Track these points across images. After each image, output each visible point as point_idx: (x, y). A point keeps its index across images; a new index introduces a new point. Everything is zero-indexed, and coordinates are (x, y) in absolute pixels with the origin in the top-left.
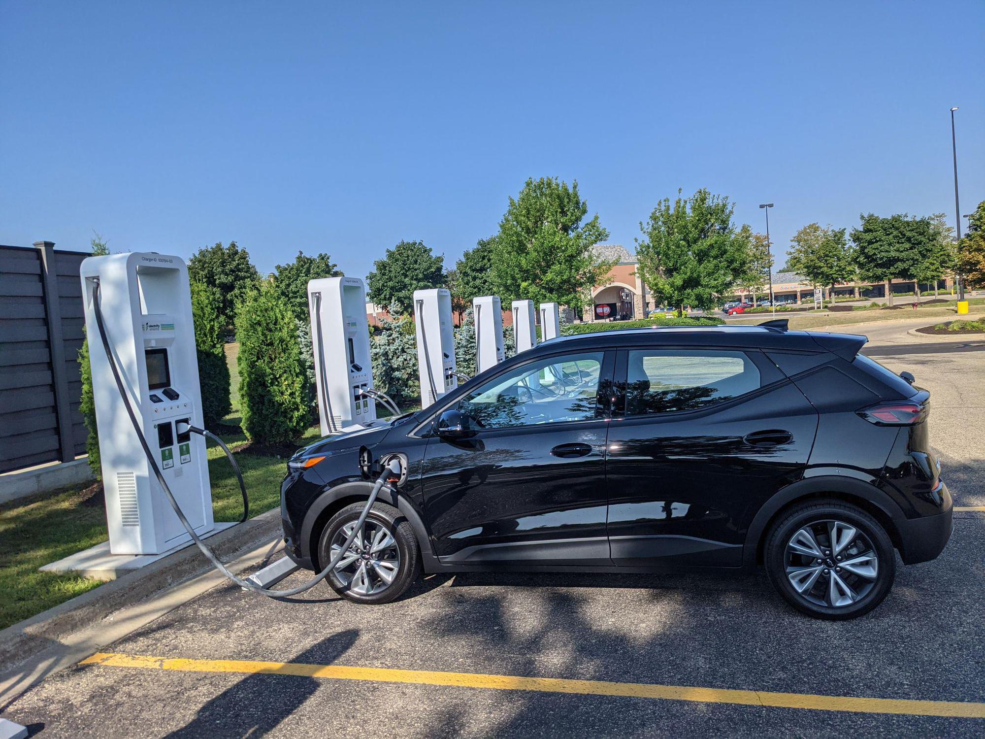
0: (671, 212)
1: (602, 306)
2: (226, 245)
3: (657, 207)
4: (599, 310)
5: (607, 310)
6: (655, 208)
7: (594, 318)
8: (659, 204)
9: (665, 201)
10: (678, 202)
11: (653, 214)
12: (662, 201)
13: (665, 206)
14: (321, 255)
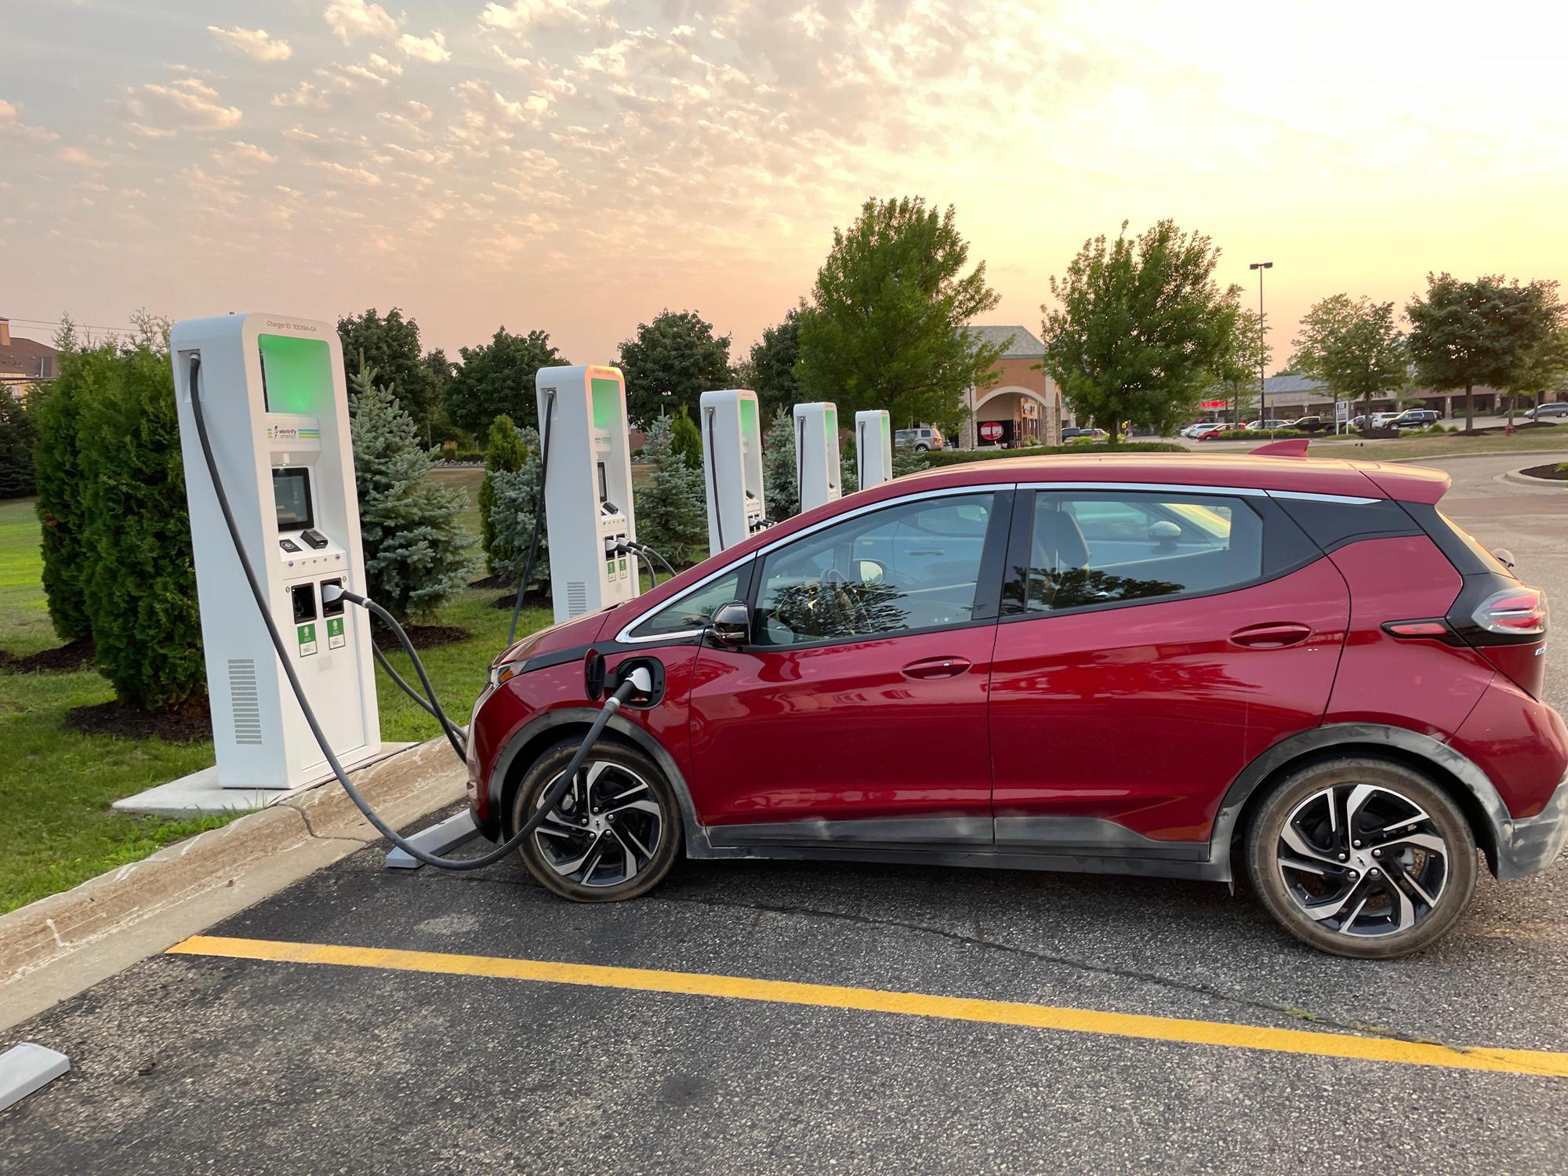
0: (1106, 260)
1: (991, 424)
2: (382, 314)
3: (1082, 252)
4: (985, 431)
5: (998, 431)
6: (1079, 254)
7: (976, 443)
8: (1087, 246)
9: (1097, 240)
10: (1119, 244)
11: (1076, 262)
12: (1093, 241)
13: (1097, 250)
14: (533, 333)
